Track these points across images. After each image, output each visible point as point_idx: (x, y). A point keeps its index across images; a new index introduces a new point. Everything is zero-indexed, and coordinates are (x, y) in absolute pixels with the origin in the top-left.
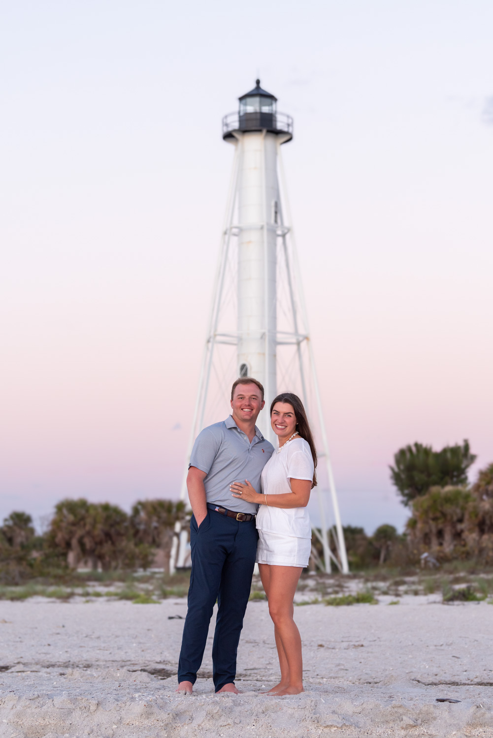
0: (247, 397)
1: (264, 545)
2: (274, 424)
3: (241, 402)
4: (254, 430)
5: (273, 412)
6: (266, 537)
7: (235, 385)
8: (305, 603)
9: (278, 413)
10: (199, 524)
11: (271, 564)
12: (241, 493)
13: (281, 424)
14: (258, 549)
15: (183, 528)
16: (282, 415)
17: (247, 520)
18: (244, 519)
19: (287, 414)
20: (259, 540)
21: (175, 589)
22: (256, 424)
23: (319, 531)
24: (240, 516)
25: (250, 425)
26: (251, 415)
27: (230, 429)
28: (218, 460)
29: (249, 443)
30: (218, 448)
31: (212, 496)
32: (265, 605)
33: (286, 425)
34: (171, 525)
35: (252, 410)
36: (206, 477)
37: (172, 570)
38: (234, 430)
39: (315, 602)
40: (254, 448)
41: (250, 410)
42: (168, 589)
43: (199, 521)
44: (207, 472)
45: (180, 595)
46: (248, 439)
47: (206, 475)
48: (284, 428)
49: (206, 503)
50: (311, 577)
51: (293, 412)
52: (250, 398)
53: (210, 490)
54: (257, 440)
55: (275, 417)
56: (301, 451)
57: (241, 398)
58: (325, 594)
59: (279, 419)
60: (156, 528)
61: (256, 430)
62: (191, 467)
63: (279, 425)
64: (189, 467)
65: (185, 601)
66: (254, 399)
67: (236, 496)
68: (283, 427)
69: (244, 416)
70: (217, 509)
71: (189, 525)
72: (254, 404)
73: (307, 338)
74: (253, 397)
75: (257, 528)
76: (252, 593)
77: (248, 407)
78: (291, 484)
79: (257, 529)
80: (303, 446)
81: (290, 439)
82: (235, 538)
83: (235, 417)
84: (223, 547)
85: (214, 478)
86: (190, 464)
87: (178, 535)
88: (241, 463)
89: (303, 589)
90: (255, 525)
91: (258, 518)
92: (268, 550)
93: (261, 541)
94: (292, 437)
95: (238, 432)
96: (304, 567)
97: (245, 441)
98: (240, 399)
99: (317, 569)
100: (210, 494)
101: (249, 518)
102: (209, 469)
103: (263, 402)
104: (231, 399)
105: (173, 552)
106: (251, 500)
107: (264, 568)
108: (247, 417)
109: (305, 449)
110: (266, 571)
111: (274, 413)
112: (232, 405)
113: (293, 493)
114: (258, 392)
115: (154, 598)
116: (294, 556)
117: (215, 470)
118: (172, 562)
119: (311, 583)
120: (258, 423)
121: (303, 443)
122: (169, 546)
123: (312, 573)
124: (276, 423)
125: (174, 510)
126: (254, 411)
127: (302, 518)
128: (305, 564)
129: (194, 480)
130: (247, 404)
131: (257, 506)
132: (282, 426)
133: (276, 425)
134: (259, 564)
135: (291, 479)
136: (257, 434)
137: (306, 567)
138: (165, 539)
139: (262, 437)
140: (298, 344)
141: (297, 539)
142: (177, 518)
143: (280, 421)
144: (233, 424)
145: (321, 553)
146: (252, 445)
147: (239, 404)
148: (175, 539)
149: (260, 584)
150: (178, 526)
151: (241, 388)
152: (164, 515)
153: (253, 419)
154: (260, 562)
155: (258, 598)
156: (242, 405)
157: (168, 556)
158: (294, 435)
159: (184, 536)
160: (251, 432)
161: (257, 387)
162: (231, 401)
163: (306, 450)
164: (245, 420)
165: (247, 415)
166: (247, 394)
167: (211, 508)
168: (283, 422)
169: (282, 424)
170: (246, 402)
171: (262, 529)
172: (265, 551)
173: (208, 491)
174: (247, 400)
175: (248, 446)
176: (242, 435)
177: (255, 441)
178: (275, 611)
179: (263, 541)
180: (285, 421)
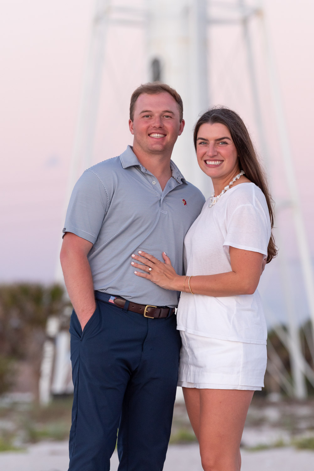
0: (157, 115)
1: (190, 356)
2: (203, 161)
3: (147, 122)
4: (170, 168)
5: (199, 141)
6: (193, 344)
7: (136, 96)
8: (262, 448)
9: (205, 142)
10: (83, 324)
11: (202, 387)
12: (150, 269)
13: (213, 158)
14: (181, 365)
15: (62, 328)
16: (212, 142)
17: (161, 316)
18: (157, 315)
19: (220, 141)
20: (183, 349)
21: (51, 427)
22: (172, 159)
23: (285, 329)
24: (149, 309)
25: (161, 161)
26: (164, 143)
27: (129, 168)
28: (109, 222)
29: (161, 190)
30: (109, 201)
31: (103, 280)
32: (194, 452)
33: (222, 159)
34: (42, 323)
35: (165, 135)
36: (92, 249)
37: (45, 397)
38: (135, 171)
39: (279, 445)
40: (168, 198)
41: (161, 136)
42: (39, 427)
43: (84, 320)
44: (93, 241)
45: (58, 438)
46: (158, 184)
47: (91, 245)
48: (221, 164)
49: (93, 293)
50: (273, 404)
51: (229, 136)
52: (162, 116)
53: (98, 272)
54: (174, 185)
55: (203, 149)
56: (250, 205)
57: (147, 116)
58: (295, 431)
59: (208, 150)
60: (17, 330)
61: (173, 169)
62: (66, 233)
63: (210, 160)
64: (63, 234)
65: (64, 447)
66: (167, 117)
67: (142, 275)
68: (217, 163)
69: (152, 145)
70: (112, 300)
71: (69, 324)
72: (168, 125)
73: (258, 12)
74: (167, 115)
75: (178, 328)
76: (175, 432)
77: (159, 131)
78: (230, 255)
79: (179, 331)
80: (254, 196)
81: (231, 183)
82: (143, 345)
83: (138, 149)
84: (125, 361)
85: (105, 251)
86: (65, 229)
87: (53, 340)
88: (147, 224)
89: (258, 424)
90: (176, 325)
91: (180, 312)
92: (196, 366)
93: (186, 351)
94: (234, 180)
95: (143, 174)
96: (255, 389)
97: (154, 187)
98: (146, 118)
99: (283, 391)
100: (99, 277)
101: (163, 313)
102: (95, 236)
103: (182, 122)
104: (129, 118)
105: (46, 367)
106: (165, 284)
107: (190, 393)
108: (158, 147)
109: (256, 202)
110: (194, 398)
111: (200, 143)
112: (132, 128)
113: (234, 271)
114: (173, 106)
115: (17, 442)
116: (238, 372)
117: (106, 237)
118: (44, 385)
119: (272, 414)
120: (175, 157)
121: (254, 191)
122: (38, 358)
123: (275, 397)
124: (205, 158)
125: (46, 300)
126: (168, 137)
127: (249, 310)
128: (258, 384)
129: (72, 256)
130: (157, 125)
131: (177, 294)
132: (215, 160)
133: (205, 161)
134: (184, 388)
135: (231, 248)
136: (174, 175)
137: (261, 389)
138: (31, 347)
139: (183, 180)
140: (245, 22)
141: (242, 345)
142: (52, 312)
143: (210, 154)
144: (133, 161)
145: (287, 365)
146: (164, 194)
147: (144, 126)
148: (48, 349)
149: (187, 418)
150: (53, 326)
151: (146, 101)
152: (30, 307)
153: (167, 150)
154: (185, 385)
155: (185, 441)
156: (148, 127)
157: (38, 374)
158: (238, 177)
159: (64, 341)
160: (163, 171)
161: (172, 97)
162: (130, 122)
163: (259, 203)
164: (153, 152)
165: (157, 143)
166: (157, 110)
167: (103, 298)
168: (216, 154)
169: (215, 158)
170: (155, 123)
171: (186, 330)
172: (192, 368)
173: (95, 273)
174: (157, 120)
175: (158, 195)
176: (148, 177)
177: (170, 187)
178: (211, 463)
179: (188, 350)
180: (218, 153)
